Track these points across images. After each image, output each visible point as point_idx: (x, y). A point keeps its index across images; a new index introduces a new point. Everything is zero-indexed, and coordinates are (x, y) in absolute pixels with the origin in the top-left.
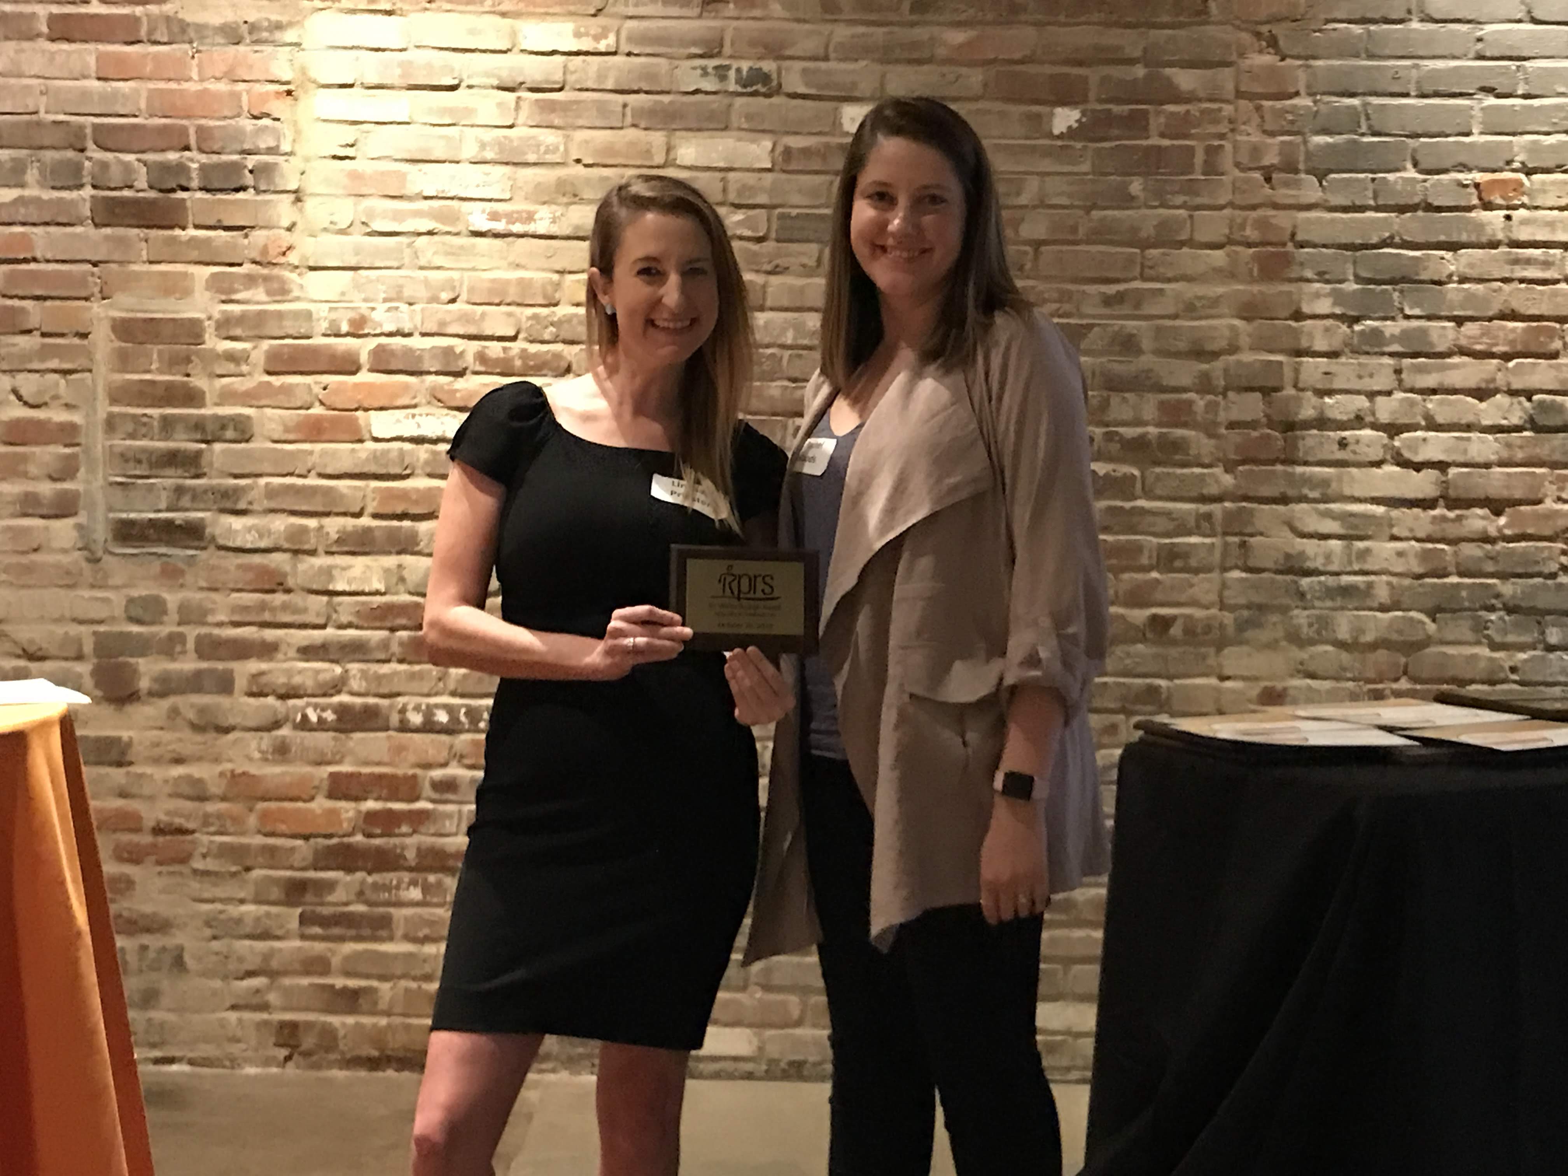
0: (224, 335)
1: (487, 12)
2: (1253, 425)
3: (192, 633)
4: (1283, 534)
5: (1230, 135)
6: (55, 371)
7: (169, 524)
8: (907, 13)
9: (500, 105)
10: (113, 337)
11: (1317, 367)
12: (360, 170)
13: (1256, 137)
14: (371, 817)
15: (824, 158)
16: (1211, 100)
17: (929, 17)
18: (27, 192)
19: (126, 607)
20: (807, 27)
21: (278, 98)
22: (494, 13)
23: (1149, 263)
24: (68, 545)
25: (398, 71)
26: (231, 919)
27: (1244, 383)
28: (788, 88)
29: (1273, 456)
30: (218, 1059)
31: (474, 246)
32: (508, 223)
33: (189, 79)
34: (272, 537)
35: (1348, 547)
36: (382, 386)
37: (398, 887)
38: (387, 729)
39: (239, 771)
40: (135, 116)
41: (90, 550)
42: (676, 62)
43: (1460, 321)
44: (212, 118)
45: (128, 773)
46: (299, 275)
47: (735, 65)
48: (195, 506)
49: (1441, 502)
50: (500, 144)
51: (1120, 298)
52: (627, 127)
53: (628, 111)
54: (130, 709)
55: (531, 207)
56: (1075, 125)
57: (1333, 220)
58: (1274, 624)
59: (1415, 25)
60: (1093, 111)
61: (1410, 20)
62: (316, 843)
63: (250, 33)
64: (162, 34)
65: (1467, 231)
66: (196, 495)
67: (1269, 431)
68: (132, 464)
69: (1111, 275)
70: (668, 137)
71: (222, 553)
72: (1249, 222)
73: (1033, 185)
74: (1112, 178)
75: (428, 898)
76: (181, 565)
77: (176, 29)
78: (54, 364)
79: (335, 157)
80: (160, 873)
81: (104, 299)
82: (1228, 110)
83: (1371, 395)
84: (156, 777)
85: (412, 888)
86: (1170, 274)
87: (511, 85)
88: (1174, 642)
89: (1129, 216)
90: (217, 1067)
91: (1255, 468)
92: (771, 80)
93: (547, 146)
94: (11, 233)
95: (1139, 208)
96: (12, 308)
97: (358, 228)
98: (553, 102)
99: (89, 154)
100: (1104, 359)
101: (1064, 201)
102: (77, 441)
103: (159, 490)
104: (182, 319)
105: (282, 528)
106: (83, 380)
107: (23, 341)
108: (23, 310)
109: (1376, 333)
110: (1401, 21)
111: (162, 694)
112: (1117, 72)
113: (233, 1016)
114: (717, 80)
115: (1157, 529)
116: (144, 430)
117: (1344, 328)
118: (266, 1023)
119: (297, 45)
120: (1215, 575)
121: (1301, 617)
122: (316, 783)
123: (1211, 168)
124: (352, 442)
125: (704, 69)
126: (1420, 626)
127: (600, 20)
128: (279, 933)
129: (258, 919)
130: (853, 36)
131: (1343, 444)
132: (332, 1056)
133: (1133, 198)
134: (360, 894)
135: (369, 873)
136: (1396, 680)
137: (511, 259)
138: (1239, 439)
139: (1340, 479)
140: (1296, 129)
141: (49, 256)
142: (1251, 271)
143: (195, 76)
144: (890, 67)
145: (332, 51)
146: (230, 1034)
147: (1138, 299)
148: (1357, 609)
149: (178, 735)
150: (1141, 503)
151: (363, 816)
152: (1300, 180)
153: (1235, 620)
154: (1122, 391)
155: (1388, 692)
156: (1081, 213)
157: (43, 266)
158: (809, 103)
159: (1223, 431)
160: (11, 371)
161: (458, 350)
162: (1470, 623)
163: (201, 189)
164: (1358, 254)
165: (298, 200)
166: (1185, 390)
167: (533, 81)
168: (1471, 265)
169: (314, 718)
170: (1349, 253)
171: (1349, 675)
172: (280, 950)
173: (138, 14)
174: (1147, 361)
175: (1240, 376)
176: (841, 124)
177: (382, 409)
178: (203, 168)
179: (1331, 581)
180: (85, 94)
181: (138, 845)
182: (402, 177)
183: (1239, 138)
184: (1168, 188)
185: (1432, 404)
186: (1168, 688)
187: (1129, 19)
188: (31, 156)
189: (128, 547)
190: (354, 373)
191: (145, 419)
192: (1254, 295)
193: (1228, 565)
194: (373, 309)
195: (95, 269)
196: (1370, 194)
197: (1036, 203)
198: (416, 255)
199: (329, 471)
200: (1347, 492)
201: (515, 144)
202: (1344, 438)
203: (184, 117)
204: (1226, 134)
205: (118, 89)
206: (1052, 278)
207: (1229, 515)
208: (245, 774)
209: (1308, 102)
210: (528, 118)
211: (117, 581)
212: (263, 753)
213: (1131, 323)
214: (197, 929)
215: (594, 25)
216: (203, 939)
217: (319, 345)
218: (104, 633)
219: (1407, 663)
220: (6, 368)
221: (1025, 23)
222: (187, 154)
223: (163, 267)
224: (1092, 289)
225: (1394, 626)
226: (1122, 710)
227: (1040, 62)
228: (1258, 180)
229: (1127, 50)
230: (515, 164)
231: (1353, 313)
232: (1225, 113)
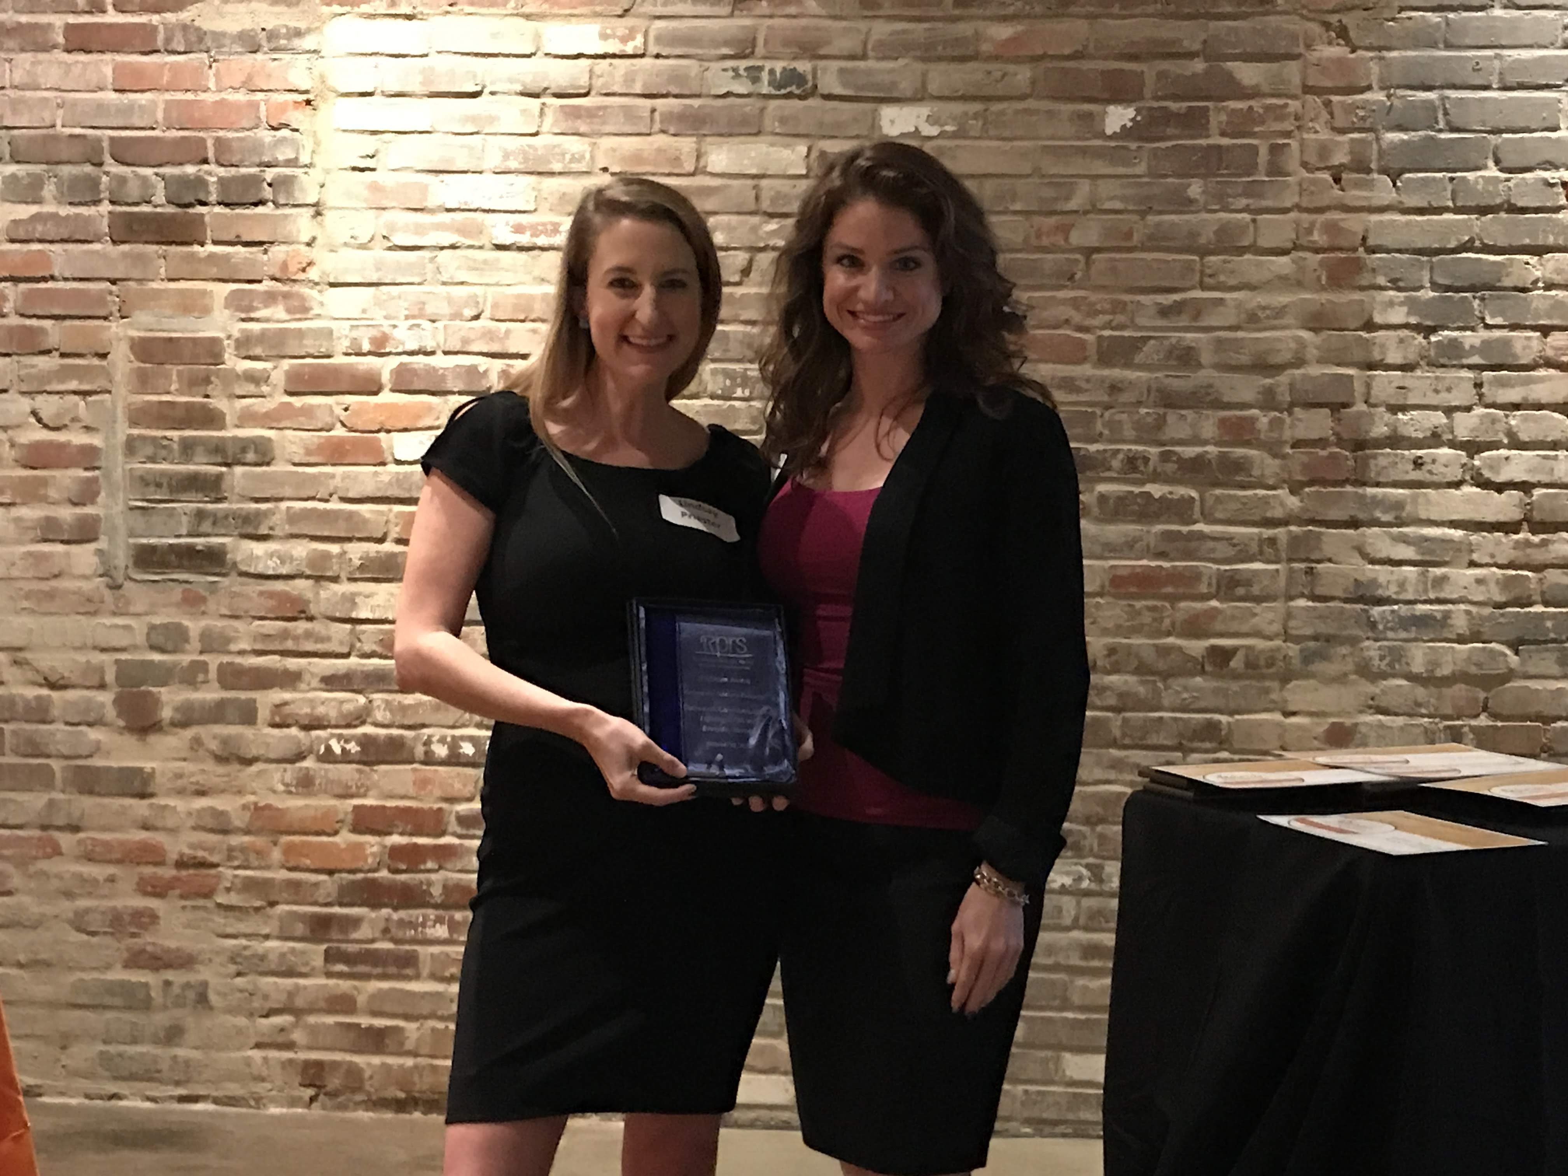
0: (244, 353)
1: (512, 15)
2: (1321, 442)
3: (214, 661)
4: (1353, 561)
6: (75, 393)
7: (190, 551)
8: (950, 7)
9: (524, 112)
10: (132, 358)
11: (1390, 382)
12: (381, 183)
13: (1325, 135)
14: (396, 852)
16: (1273, 96)
17: (973, 11)
18: (45, 209)
19: (148, 634)
20: (844, 24)
21: (296, 108)
22: (517, 15)
23: (1208, 271)
24: (88, 572)
25: (420, 78)
26: (253, 956)
27: (1311, 398)
28: (823, 89)
29: (1342, 477)
30: (243, 1098)
31: (498, 260)
32: (532, 236)
33: (206, 90)
34: (295, 563)
35: (1424, 574)
36: (404, 405)
37: (423, 925)
38: (411, 762)
39: (261, 804)
40: (153, 129)
41: (111, 577)
42: (706, 64)
43: (1545, 330)
44: (228, 129)
45: (151, 805)
46: (320, 292)
47: (768, 65)
48: (216, 531)
49: (1525, 526)
50: (525, 153)
51: (1177, 309)
52: (656, 133)
53: (657, 115)
54: (152, 738)
55: (556, 219)
56: (1129, 124)
57: (1408, 224)
58: (1344, 656)
59: (1498, 12)
60: (1151, 109)
61: (1493, 6)
62: (341, 879)
63: (268, 41)
64: (179, 42)
65: (1553, 234)
66: (216, 519)
67: (1338, 450)
68: (152, 489)
69: (1166, 284)
70: (698, 143)
71: (244, 579)
72: (1318, 225)
73: (1084, 188)
74: (1170, 180)
75: (455, 936)
76: (203, 592)
77: (193, 39)
78: (73, 385)
79: (354, 169)
80: (184, 908)
81: (123, 317)
82: (1294, 105)
83: (1449, 411)
84: (179, 809)
85: (438, 925)
86: (1232, 282)
87: (537, 91)
88: (1236, 676)
89: (1187, 221)
90: (241, 1106)
91: (1322, 489)
92: (806, 82)
93: (573, 155)
94: (30, 251)
95: (1197, 212)
96: (30, 329)
97: (379, 242)
98: (579, 108)
99: (106, 168)
100: (1159, 375)
101: (1118, 205)
102: (96, 464)
103: (180, 514)
104: (199, 338)
105: (304, 554)
106: (102, 402)
107: (42, 362)
108: (42, 331)
109: (1454, 344)
110: (1482, 8)
111: (184, 724)
112: (1176, 67)
113: (257, 1055)
114: (748, 82)
115: (1218, 555)
116: (164, 453)
117: (1420, 338)
118: (291, 1061)
119: (315, 51)
120: (1279, 604)
121: (1372, 649)
122: (341, 816)
123: (1276, 170)
124: (375, 465)
125: (735, 70)
126: (1502, 658)
127: (628, 21)
128: (304, 970)
129: (283, 955)
130: (893, 33)
131: (1418, 463)
132: (359, 1097)
133: (1191, 201)
134: (386, 931)
135: (396, 909)
136: (1477, 716)
137: (537, 273)
138: (1305, 459)
139: (1415, 499)
140: (1367, 125)
141: (67, 275)
142: (1319, 279)
143: (212, 85)
144: (932, 66)
145: (351, 58)
146: (255, 1072)
147: (1197, 309)
148: (1433, 640)
149: (201, 766)
150: (1200, 527)
151: (387, 850)
152: (1373, 180)
153: (1301, 651)
154: (1181, 408)
156: (1135, 217)
157: (61, 285)
158: (845, 105)
159: (1290, 451)
160: (29, 393)
161: (481, 369)
162: (1556, 654)
163: (219, 204)
164: (1435, 259)
165: (318, 214)
166: (1249, 406)
167: (559, 87)
168: (1558, 271)
169: (337, 749)
170: (1425, 259)
171: (1424, 711)
172: (305, 988)
173: (154, 23)
174: (1205, 375)
175: (1306, 391)
176: (880, 127)
177: (406, 430)
178: (221, 181)
179: (1403, 610)
180: (101, 107)
181: (161, 878)
182: (424, 189)
183: (1305, 136)
184: (1229, 191)
185: (1515, 420)
186: (1229, 723)
187: (1187, 10)
188: (47, 171)
189: (148, 573)
190: (376, 393)
191: (165, 442)
192: (1322, 304)
193: (1293, 592)
194: (395, 326)
195: (114, 288)
196: (1449, 196)
197: (1088, 207)
198: (438, 270)
199: (351, 495)
200: (1423, 515)
201: (539, 153)
202: (1421, 457)
203: (200, 129)
204: (1292, 131)
205: (135, 101)
206: (1104, 288)
207: (1294, 540)
208: (268, 807)
209: (1381, 96)
210: (552, 125)
211: (138, 608)
212: (287, 785)
213: (1189, 335)
214: (222, 965)
215: (622, 26)
216: (228, 976)
217: (340, 365)
218: (126, 661)
219: (1487, 698)
220: (25, 389)
221: (1078, 17)
222: (205, 167)
223: (182, 285)
224: (1146, 299)
225: (1475, 659)
226: (1179, 747)
227: (1092, 57)
228: (1326, 181)
229: (1186, 43)
230: (540, 173)
231: (1429, 323)
232: (1291, 109)
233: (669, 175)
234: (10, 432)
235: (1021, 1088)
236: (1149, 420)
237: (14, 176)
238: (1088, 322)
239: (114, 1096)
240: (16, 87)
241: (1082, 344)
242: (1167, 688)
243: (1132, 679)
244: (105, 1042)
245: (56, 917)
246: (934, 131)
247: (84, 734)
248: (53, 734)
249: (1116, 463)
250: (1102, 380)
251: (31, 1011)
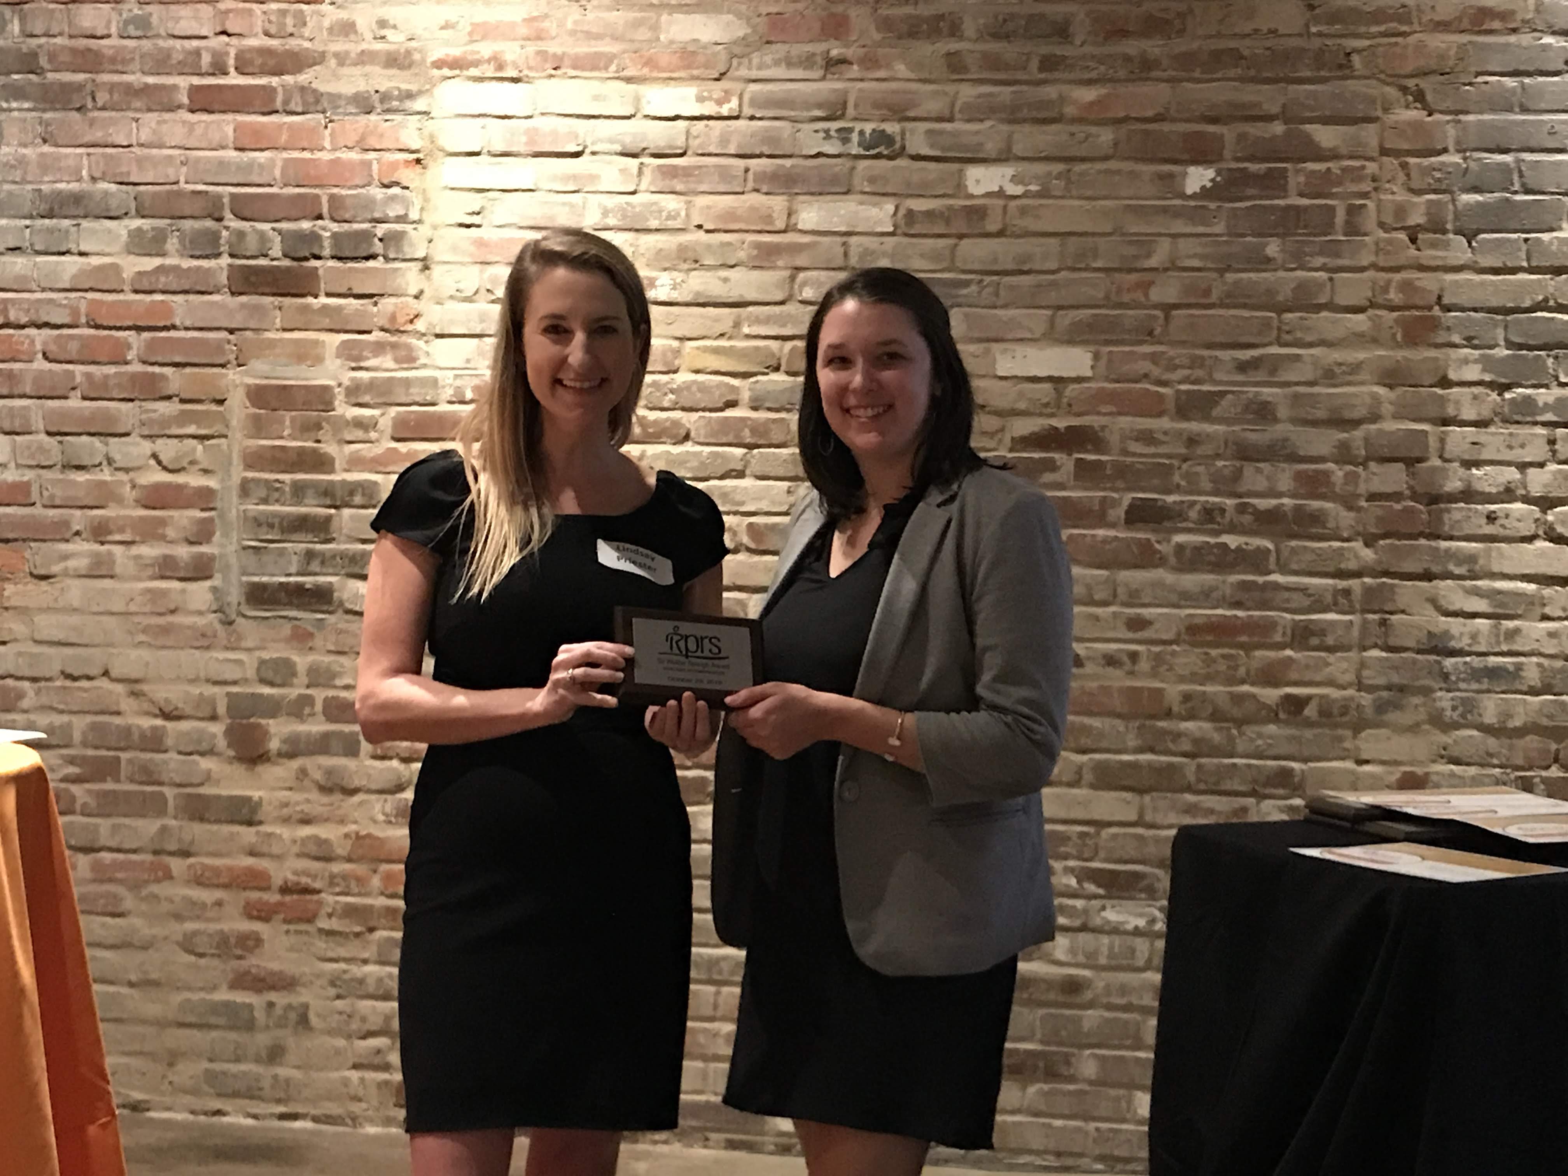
0: (354, 400)
1: (613, 78)
2: (1397, 496)
3: (320, 695)
4: (1427, 613)
5: (1373, 194)
6: (194, 437)
7: (300, 589)
8: (1035, 70)
9: (623, 171)
10: (248, 404)
11: (1464, 438)
12: (486, 238)
13: (1402, 196)
15: (948, 222)
16: (1351, 157)
17: (1057, 75)
18: (168, 261)
19: (258, 668)
20: (933, 87)
21: (407, 167)
22: (617, 78)
23: (1287, 328)
24: (204, 608)
25: (524, 139)
26: (352, 980)
27: (1386, 452)
29: (1416, 531)
30: (341, 1117)
33: (322, 149)
35: (1496, 626)
39: (362, 833)
40: (271, 186)
41: (224, 613)
42: (800, 126)
44: (343, 187)
45: (258, 833)
46: (426, 342)
47: (858, 126)
48: (324, 570)
50: (624, 210)
51: (1254, 364)
52: (749, 192)
53: (750, 175)
54: (260, 768)
55: (652, 273)
56: (1209, 185)
57: (1482, 283)
58: (1416, 706)
60: (1230, 170)
63: (382, 101)
64: (297, 104)
66: (324, 560)
67: (1412, 504)
68: (265, 529)
69: (1244, 340)
70: (790, 201)
71: (350, 617)
72: (1394, 284)
73: (1164, 246)
74: (1248, 239)
76: (310, 629)
77: (311, 100)
78: (192, 429)
79: (461, 225)
80: (287, 932)
81: (239, 366)
82: (1371, 167)
83: (1523, 467)
84: (284, 837)
86: (1309, 338)
87: (635, 151)
88: (1309, 724)
89: (1265, 279)
90: (338, 1125)
91: (1397, 542)
92: (895, 143)
93: (669, 212)
94: (153, 302)
95: (1275, 270)
96: (153, 375)
97: (483, 295)
98: (675, 167)
99: (226, 223)
100: (1236, 428)
101: (1196, 263)
102: (212, 505)
103: (290, 554)
104: (311, 386)
106: (219, 445)
107: (164, 408)
108: (163, 377)
109: (1529, 401)
110: (1558, 73)
111: (291, 755)
112: (1255, 130)
113: (354, 1075)
114: (839, 143)
115: (1293, 605)
116: (276, 495)
117: (1494, 396)
118: (387, 1083)
119: (425, 113)
120: (1353, 654)
121: (1444, 700)
123: (1353, 229)
125: (827, 132)
127: (724, 84)
129: (380, 980)
130: (979, 96)
131: (1491, 518)
133: (1269, 260)
136: (1547, 768)
138: (1380, 512)
139: (1488, 555)
140: (1444, 187)
141: (188, 323)
142: (1394, 335)
143: (327, 144)
144: (1017, 127)
145: (459, 120)
146: (352, 1092)
147: (1275, 364)
148: (1503, 692)
149: (306, 796)
150: (1275, 577)
152: (1448, 241)
153: (1374, 701)
154: (1258, 461)
155: (1537, 780)
156: (1215, 275)
157: (182, 334)
158: (932, 165)
159: (1364, 504)
160: (150, 437)
163: (333, 258)
164: (1509, 318)
165: (426, 268)
166: (1322, 459)
167: (656, 147)
170: (1500, 317)
171: (1495, 761)
173: (274, 85)
174: (1281, 430)
175: (1381, 446)
176: (966, 188)
178: (335, 235)
179: (1476, 661)
180: (222, 164)
181: (267, 903)
183: (1382, 197)
184: (1307, 250)
186: (1303, 771)
187: (1266, 74)
188: (171, 225)
189: (259, 609)
191: (277, 485)
192: (1397, 361)
193: (1367, 643)
195: (231, 337)
196: (1524, 256)
197: (1167, 265)
200: (1496, 568)
201: (638, 210)
202: (1494, 512)
203: (317, 186)
204: (1368, 193)
205: (254, 159)
206: (1183, 343)
207: (1368, 591)
208: (369, 836)
209: (1457, 159)
210: (651, 183)
211: (249, 644)
212: (386, 815)
213: (1266, 390)
214: (322, 987)
215: (717, 89)
216: (328, 998)
217: (445, 413)
218: (237, 694)
219: (1558, 750)
220: (146, 433)
221: (1158, 80)
222: (320, 222)
223: (296, 335)
224: (1226, 355)
225: (1545, 711)
226: (1253, 793)
227: (1174, 120)
228: (1402, 240)
229: (1265, 106)
230: (637, 230)
231: (1503, 380)
232: (1368, 171)
233: (760, 232)
234: (132, 474)
235: (1092, 1125)
236: (1226, 472)
237: (139, 229)
238: (1166, 376)
239: (219, 1113)
240: (142, 145)
241: (1161, 397)
242: (1241, 734)
243: (1207, 726)
244: (211, 1060)
245: (166, 938)
246: (1019, 190)
247: (197, 764)
248: (165, 762)
249: (1193, 514)
250: (1180, 433)
251: (140, 1029)
